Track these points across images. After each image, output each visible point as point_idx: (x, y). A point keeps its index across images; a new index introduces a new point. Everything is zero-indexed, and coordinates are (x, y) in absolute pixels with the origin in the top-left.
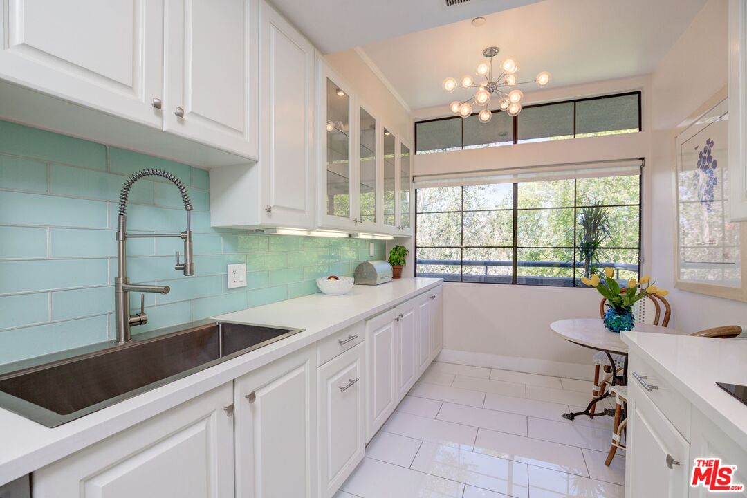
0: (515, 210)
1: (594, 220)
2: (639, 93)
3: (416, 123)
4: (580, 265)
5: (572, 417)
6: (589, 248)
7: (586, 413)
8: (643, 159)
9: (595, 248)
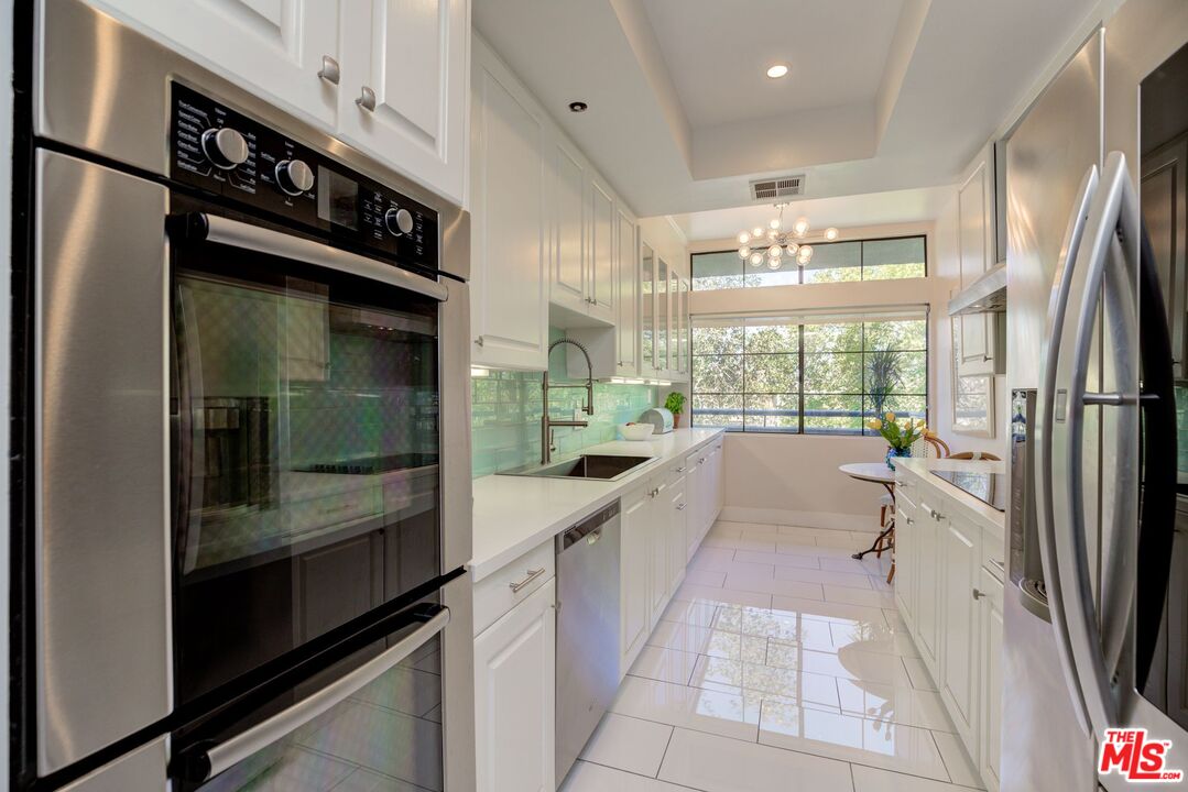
0: (801, 354)
1: (884, 365)
2: (925, 236)
3: (692, 255)
4: (870, 415)
5: (860, 557)
6: (880, 394)
7: (873, 550)
8: (928, 305)
9: (886, 395)
